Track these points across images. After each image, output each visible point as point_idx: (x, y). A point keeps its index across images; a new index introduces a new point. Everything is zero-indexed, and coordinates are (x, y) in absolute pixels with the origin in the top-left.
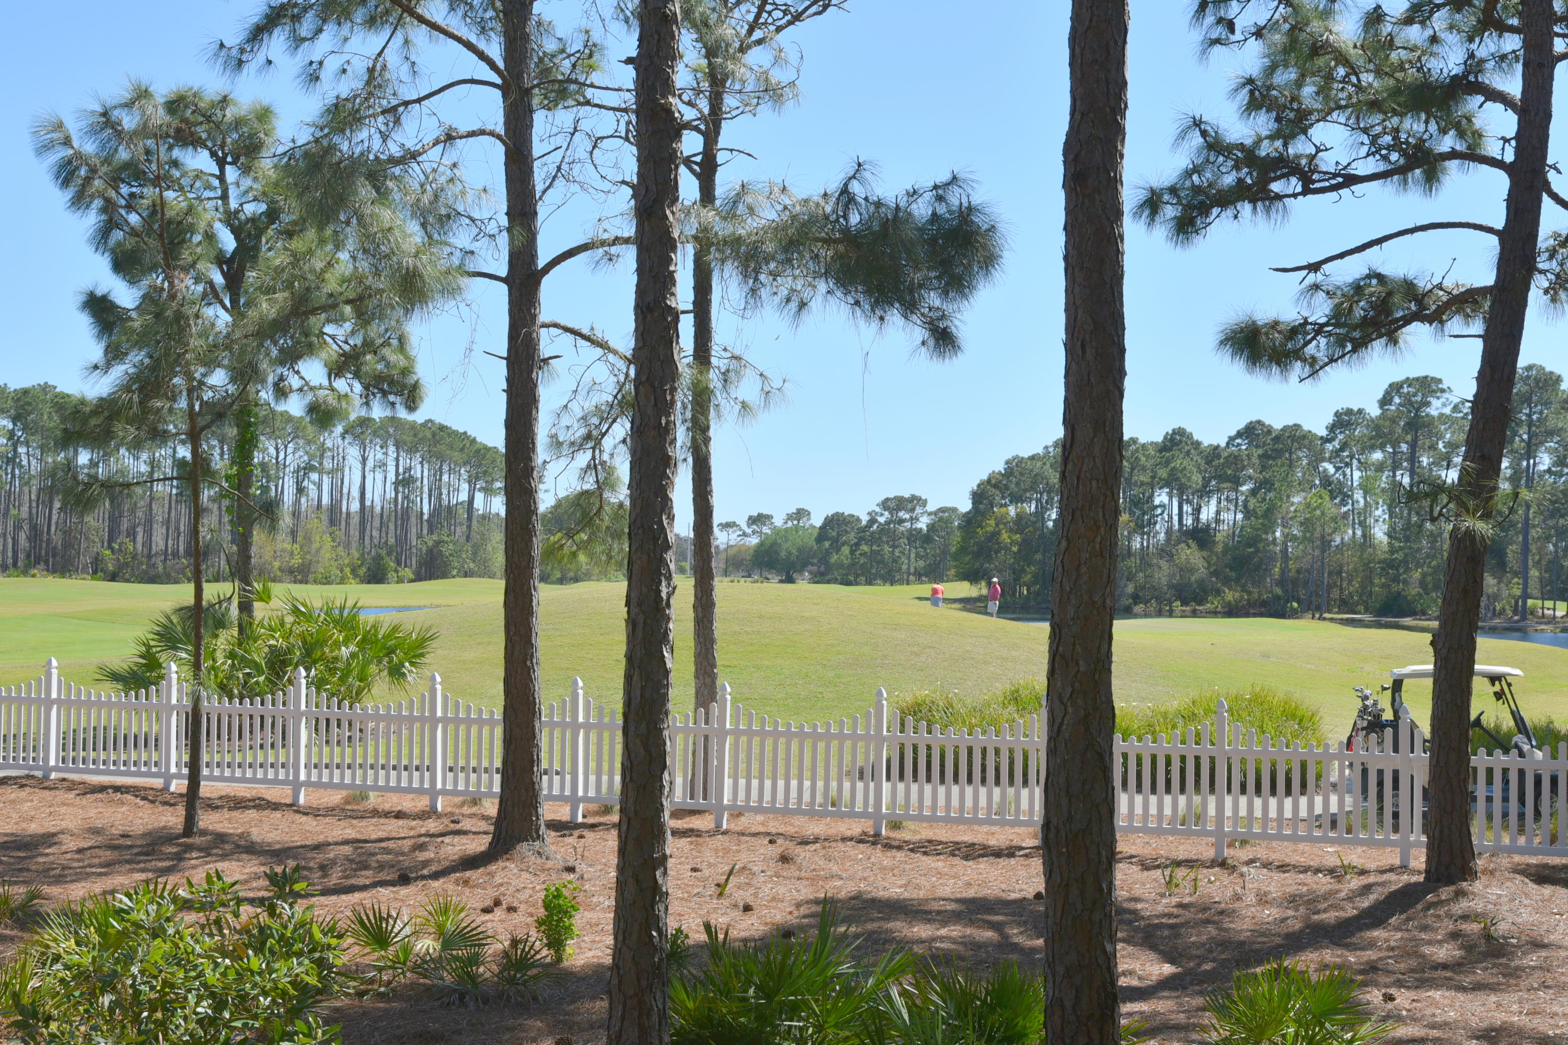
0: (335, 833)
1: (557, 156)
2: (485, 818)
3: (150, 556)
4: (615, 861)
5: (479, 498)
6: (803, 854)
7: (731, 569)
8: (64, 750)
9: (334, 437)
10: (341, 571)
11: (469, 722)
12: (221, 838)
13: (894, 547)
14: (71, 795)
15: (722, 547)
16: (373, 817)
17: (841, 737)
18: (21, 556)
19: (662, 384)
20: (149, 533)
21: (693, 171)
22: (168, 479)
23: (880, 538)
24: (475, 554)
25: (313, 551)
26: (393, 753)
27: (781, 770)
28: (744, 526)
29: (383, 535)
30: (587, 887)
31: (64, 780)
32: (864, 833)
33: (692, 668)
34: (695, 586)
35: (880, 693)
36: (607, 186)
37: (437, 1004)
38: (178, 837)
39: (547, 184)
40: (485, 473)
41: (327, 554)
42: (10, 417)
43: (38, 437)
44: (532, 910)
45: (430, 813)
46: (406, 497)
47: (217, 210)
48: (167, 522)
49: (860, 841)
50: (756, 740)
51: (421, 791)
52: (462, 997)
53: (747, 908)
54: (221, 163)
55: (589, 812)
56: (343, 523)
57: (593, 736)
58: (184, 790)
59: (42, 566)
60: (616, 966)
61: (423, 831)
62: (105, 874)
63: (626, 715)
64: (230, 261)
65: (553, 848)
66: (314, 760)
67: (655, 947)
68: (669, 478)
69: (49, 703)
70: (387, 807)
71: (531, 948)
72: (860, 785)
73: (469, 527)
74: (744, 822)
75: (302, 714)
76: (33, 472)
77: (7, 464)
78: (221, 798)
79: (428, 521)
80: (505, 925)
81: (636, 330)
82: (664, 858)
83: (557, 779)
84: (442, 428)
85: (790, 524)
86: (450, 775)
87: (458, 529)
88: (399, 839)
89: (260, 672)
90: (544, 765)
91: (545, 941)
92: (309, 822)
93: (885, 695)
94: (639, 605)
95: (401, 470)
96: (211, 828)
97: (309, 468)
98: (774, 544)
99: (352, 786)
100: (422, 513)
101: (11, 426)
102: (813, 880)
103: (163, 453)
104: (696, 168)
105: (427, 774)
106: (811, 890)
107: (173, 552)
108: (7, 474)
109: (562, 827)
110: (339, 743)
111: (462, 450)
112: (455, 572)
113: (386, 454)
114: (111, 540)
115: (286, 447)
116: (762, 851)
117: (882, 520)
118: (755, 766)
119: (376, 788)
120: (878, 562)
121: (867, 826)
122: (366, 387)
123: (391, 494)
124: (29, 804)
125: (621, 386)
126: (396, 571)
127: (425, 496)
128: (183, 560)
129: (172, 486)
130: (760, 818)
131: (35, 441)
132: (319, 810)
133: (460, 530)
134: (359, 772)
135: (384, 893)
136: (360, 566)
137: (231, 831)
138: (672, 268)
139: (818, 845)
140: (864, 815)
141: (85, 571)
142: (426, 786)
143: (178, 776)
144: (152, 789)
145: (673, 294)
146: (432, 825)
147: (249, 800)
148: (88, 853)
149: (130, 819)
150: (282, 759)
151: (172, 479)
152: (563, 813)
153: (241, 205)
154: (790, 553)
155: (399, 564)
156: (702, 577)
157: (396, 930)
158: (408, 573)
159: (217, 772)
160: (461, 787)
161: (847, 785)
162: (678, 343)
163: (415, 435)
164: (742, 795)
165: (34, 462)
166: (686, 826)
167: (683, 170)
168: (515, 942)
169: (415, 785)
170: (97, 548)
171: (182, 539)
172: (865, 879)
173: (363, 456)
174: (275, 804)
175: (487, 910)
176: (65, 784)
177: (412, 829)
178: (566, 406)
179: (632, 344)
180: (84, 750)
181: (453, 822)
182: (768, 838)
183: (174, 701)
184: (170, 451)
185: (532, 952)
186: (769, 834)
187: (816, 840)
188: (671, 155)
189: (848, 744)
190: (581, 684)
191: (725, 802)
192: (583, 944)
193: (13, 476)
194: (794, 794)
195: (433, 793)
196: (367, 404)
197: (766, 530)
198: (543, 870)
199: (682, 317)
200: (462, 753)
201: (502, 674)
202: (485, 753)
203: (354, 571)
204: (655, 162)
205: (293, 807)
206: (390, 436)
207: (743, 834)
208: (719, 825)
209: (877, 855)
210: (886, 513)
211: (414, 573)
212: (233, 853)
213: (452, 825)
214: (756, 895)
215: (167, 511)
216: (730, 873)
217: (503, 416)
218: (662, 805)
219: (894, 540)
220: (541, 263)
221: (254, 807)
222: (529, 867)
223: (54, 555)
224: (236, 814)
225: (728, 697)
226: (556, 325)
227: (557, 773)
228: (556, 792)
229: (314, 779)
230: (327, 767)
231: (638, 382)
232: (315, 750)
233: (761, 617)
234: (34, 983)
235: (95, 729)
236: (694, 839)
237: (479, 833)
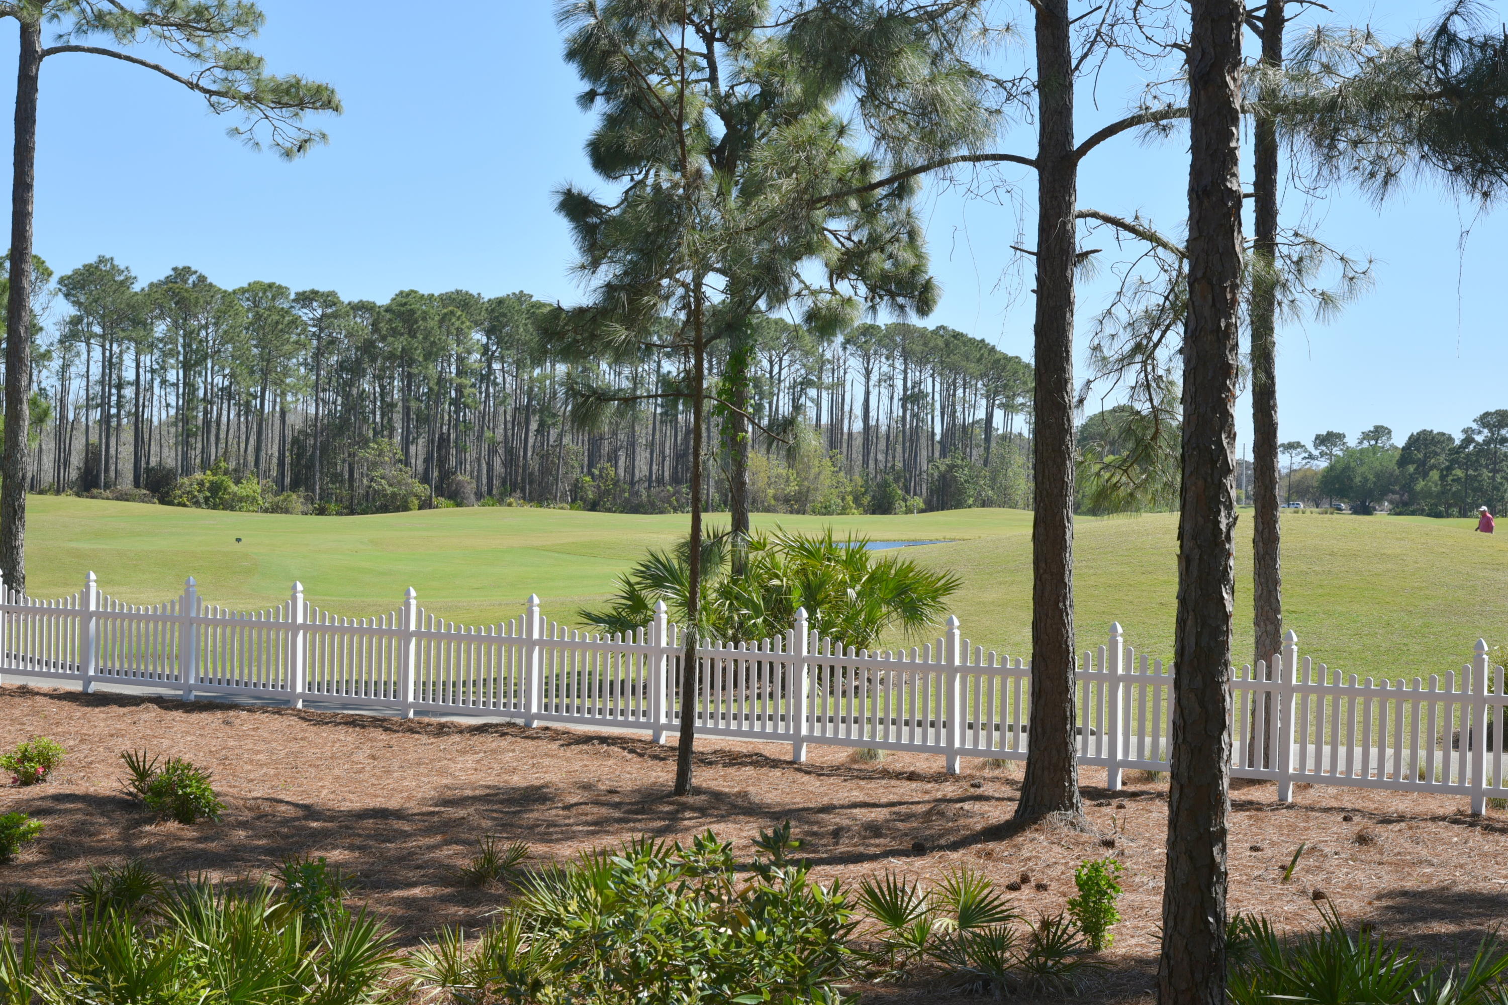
0: (840, 795)
1: (1097, 17)
2: (1010, 782)
3: (632, 483)
4: (1164, 836)
5: (998, 415)
6: (1385, 835)
7: (1294, 497)
8: (546, 696)
9: (833, 348)
10: (843, 499)
11: (991, 672)
12: (717, 797)
13: (1495, 471)
14: (555, 746)
15: (1284, 471)
16: (883, 778)
17: (1432, 697)
18: (496, 483)
19: (1222, 280)
20: (631, 457)
21: (1254, 28)
22: (652, 396)
23: (1477, 461)
24: (993, 480)
25: (812, 477)
26: (905, 707)
27: (1358, 735)
28: (1310, 447)
29: (890, 458)
30: (1128, 864)
31: (547, 728)
32: (1460, 812)
33: (1252, 614)
34: (1256, 517)
35: (1479, 646)
36: (1154, 49)
37: (958, 990)
38: (669, 795)
39: (1085, 50)
40: (1005, 386)
41: (826, 480)
42: (484, 329)
43: (513, 352)
44: (1064, 889)
45: (946, 775)
46: (915, 416)
47: (706, 94)
48: (651, 445)
49: (1455, 822)
50: (1328, 699)
51: (936, 750)
52: (986, 983)
53: (1318, 896)
54: (709, 40)
55: (1129, 778)
56: (845, 445)
57: (1134, 692)
58: (676, 743)
59: (518, 494)
60: (1166, 954)
61: (939, 795)
62: (593, 833)
63: (1178, 666)
64: (719, 150)
65: (1089, 818)
66: (817, 713)
67: (1212, 935)
68: (1229, 390)
69: (531, 644)
70: (898, 767)
71: (1064, 932)
72: (1454, 755)
73: (987, 449)
74: (1312, 795)
75: (804, 660)
76: (508, 390)
77: (481, 382)
78: (715, 752)
79: (940, 442)
80: (1035, 904)
81: (1191, 218)
82: (1223, 832)
83: (1092, 739)
84: (957, 335)
85: (1366, 444)
86: (969, 733)
87: (975, 452)
88: (912, 803)
89: (757, 612)
90: (1079, 724)
91: (1079, 923)
92: (812, 783)
93: (1486, 648)
94: (1194, 538)
95: (909, 384)
96: (704, 785)
97: (806, 383)
98: (1347, 468)
99: (860, 742)
100: (933, 434)
101: (484, 340)
102: (1397, 866)
103: (646, 367)
104: (1259, 24)
105: (943, 731)
106: (1395, 877)
107: (657, 478)
108: (481, 393)
109: (1097, 795)
110: (844, 693)
111: (979, 360)
112: (971, 501)
113: (892, 366)
114: (591, 465)
115: (781, 360)
116: (1335, 829)
117: (1479, 439)
118: (1327, 730)
119: (885, 745)
120: (1475, 490)
121: (1463, 803)
122: (872, 289)
123: (898, 411)
124: (511, 754)
125: (1174, 284)
126: (905, 500)
127: (937, 413)
128: (669, 488)
129: (656, 405)
130: (1332, 790)
131: (511, 355)
132: (822, 768)
133: (977, 453)
134: (867, 728)
135: (897, 863)
136: (864, 494)
137: (727, 790)
138: (1233, 144)
139: (1403, 824)
140: (1460, 790)
141: (563, 499)
142: (943, 744)
143: (669, 727)
144: (640, 741)
145: (1234, 175)
146: (949, 790)
147: (746, 756)
148: (574, 811)
149: (618, 773)
150: (781, 712)
151: (656, 396)
152: (1100, 779)
153: (732, 87)
154: (1366, 479)
155: (907, 491)
156: (1263, 507)
157: (910, 908)
158: (919, 502)
159: (710, 724)
160: (982, 746)
161: (1438, 755)
162: (1240, 232)
163: (925, 344)
164: (1310, 764)
165: (509, 379)
166: (1243, 798)
167: (1245, 29)
168: (1046, 925)
169: (930, 743)
170: (576, 474)
171: (667, 463)
172: (1461, 866)
173: (866, 369)
174: (774, 760)
175: (1013, 888)
176: (549, 733)
177: (926, 792)
178: (1109, 312)
179: (1186, 235)
180: (568, 697)
181: (973, 786)
182: (1343, 815)
183: (664, 644)
184: (654, 366)
185: (1065, 937)
186: (1343, 810)
187: (1401, 818)
188: (1231, 11)
189: (1439, 706)
190: (1120, 630)
191: (1291, 771)
192: (1124, 930)
193: (487, 395)
194: (1373, 763)
195: (950, 753)
196: (873, 308)
197: (1337, 451)
198: (1077, 844)
199: (1245, 201)
200: (983, 707)
201: (1031, 618)
202: (1009, 709)
203: (856, 500)
204: (1213, 20)
205: (793, 764)
206: (897, 345)
207: (1313, 809)
208: (1283, 798)
209: (1476, 837)
210: (1486, 431)
211: (925, 502)
212: (729, 814)
213: (972, 790)
214: (1328, 881)
215: (651, 432)
216: (1298, 854)
217: (1032, 320)
218: (1220, 771)
219: (1495, 463)
220: (1077, 142)
221: (751, 764)
222: (1061, 839)
223: (531, 482)
224: (731, 771)
225: (1295, 648)
226: (1095, 215)
227: (1093, 733)
228: (1091, 754)
229: (817, 733)
230: (831, 720)
231: (1192, 280)
232: (817, 701)
233: (1332, 554)
234: (521, 948)
235: (579, 673)
236: (1253, 813)
237: (1002, 799)
